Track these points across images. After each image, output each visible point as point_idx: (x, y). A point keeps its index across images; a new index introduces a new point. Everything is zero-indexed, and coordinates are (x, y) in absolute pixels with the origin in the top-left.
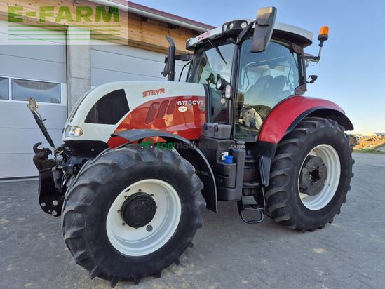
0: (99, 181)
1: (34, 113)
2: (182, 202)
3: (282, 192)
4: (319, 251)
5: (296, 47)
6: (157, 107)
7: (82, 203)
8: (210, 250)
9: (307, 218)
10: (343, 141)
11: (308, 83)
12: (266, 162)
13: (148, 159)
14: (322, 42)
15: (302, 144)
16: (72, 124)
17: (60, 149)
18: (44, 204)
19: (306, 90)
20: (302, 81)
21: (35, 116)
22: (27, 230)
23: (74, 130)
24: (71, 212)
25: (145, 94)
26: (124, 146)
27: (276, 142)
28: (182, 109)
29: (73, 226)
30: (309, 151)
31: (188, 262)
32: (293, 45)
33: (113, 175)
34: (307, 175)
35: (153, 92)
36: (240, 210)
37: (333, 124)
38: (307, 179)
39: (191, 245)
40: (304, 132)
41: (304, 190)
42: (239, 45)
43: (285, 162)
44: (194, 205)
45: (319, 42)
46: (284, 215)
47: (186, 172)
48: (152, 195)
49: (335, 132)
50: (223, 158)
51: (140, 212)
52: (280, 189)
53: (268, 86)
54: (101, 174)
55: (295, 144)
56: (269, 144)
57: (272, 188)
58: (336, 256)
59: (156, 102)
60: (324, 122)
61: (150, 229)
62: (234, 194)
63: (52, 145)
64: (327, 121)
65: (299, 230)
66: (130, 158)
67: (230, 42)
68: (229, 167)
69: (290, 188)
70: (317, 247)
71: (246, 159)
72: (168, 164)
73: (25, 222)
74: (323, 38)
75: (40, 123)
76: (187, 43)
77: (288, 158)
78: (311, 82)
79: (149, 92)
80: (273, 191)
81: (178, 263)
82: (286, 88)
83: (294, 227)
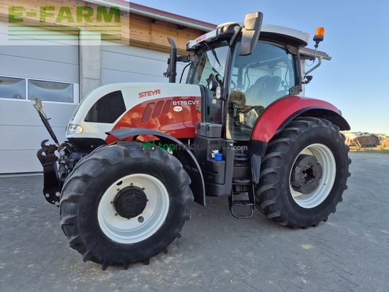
0: (90, 174)
1: (40, 113)
2: (170, 196)
3: (272, 189)
4: (306, 247)
5: (291, 49)
6: (153, 107)
7: (75, 194)
8: (200, 242)
9: (299, 216)
10: (338, 140)
11: (303, 83)
12: (257, 160)
13: (136, 155)
14: (317, 43)
15: (293, 144)
16: (74, 122)
17: (63, 145)
18: (48, 195)
19: (301, 91)
20: (298, 81)
21: (41, 116)
22: (36, 219)
23: (75, 128)
24: (65, 201)
25: (141, 95)
26: (116, 143)
27: (267, 141)
28: (177, 109)
29: (68, 213)
30: (301, 150)
31: (177, 252)
32: (288, 46)
33: (103, 169)
34: (300, 173)
35: (149, 93)
36: (230, 206)
37: (327, 124)
38: (300, 177)
39: (179, 236)
40: (295, 131)
41: (297, 188)
42: (232, 48)
43: (275, 160)
44: (181, 199)
45: (314, 43)
46: (274, 211)
47: (173, 168)
48: (144, 189)
49: (330, 132)
50: (213, 156)
51: (131, 204)
52: (270, 187)
53: (265, 87)
54: (92, 168)
55: (285, 143)
56: (260, 143)
57: (263, 185)
58: (322, 253)
59: (152, 103)
60: (317, 122)
61: (141, 220)
62: (224, 189)
63: (56, 141)
64: (320, 120)
65: (291, 227)
66: (119, 154)
67: (225, 45)
68: (218, 165)
69: (281, 185)
70: (306, 243)
71: (235, 156)
72: (155, 160)
73: (35, 212)
74: (318, 39)
75: (45, 121)
76: (188, 45)
77: (278, 157)
78: (307, 83)
79: (145, 93)
80: (264, 188)
81: (166, 252)
82: (281, 88)
83: (285, 224)
